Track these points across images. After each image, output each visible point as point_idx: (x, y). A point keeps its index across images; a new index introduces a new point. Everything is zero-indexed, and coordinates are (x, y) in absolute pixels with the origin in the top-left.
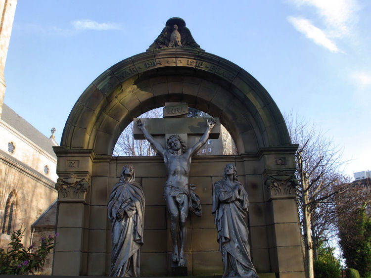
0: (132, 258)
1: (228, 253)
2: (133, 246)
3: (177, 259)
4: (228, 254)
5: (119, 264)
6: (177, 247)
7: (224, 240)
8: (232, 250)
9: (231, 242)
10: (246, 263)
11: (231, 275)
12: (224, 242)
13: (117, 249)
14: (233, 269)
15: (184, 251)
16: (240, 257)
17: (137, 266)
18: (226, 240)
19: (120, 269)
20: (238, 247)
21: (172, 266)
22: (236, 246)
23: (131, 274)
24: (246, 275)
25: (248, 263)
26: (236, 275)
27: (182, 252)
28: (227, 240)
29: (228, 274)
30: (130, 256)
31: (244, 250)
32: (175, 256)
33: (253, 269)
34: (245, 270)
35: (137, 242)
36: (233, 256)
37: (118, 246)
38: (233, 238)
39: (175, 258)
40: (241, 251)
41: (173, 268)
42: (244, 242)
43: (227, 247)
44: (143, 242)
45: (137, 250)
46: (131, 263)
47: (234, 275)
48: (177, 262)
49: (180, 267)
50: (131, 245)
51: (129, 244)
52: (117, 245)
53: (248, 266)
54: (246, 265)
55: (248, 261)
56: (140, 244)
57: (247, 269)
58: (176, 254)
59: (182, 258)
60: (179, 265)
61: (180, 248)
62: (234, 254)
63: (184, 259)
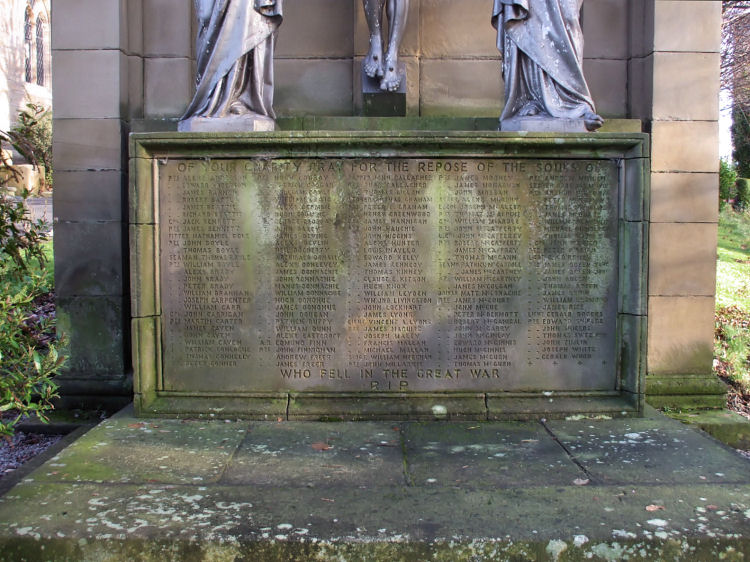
0: (250, 57)
1: (520, 53)
2: (254, 24)
3: (377, 71)
4: (521, 55)
5: (215, 71)
6: (379, 37)
7: (510, 15)
8: (531, 44)
9: (532, 22)
10: (569, 82)
11: (524, 112)
12: (512, 20)
13: (209, 32)
14: (531, 99)
15: (400, 54)
16: (554, 65)
17: (267, 81)
18: (517, 13)
19: (216, 86)
20: (549, 36)
21: (364, 91)
22: (545, 33)
23: (249, 102)
24: (566, 114)
25: (574, 82)
26: (537, 113)
27: (392, 55)
28: (522, 15)
29: (517, 111)
30: (245, 50)
31: (566, 43)
32: (373, 61)
33: (588, 98)
34: (564, 100)
35: (265, 12)
36: (536, 60)
37: (212, 23)
38: (540, 12)
39: (372, 69)
40: (557, 46)
41: (366, 96)
42: (569, 22)
43: (520, 36)
44: (281, 14)
45: (264, 36)
46: (247, 70)
47: (532, 112)
48: (377, 80)
49: (387, 93)
50: (247, 21)
51: (240, 17)
52: (207, 22)
53: (573, 91)
54: (569, 87)
55: (577, 75)
56: (276, 19)
57: (570, 98)
58: (376, 59)
59: (391, 70)
60: (383, 86)
61: (389, 42)
62: (536, 55)
63: (398, 72)
